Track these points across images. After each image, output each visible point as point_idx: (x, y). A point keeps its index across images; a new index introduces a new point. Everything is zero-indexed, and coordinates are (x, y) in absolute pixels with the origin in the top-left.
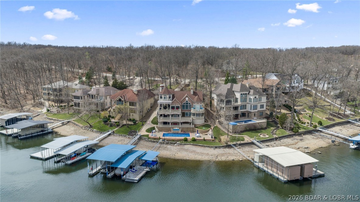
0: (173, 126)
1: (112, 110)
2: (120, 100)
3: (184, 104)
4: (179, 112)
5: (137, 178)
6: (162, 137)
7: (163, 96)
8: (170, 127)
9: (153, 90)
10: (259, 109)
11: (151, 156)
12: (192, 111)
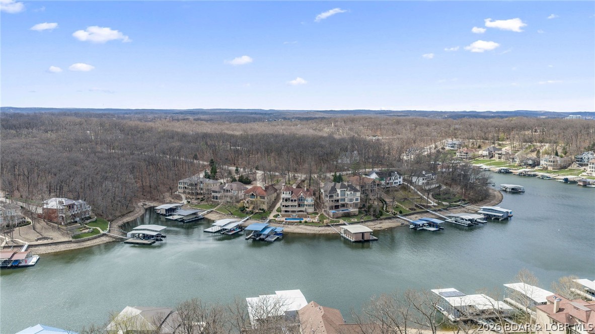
0: (292, 213)
1: (246, 202)
2: (253, 194)
3: (300, 198)
4: (296, 203)
5: (273, 240)
6: (284, 220)
7: (285, 192)
8: (290, 214)
9: (274, 185)
10: (354, 201)
11: (279, 229)
12: (306, 203)
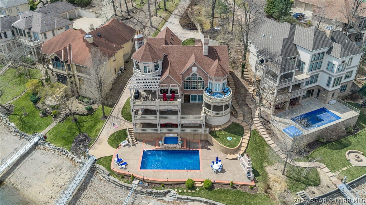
0: (165, 131)
3: (188, 78)
7: (141, 66)
8: (159, 132)
